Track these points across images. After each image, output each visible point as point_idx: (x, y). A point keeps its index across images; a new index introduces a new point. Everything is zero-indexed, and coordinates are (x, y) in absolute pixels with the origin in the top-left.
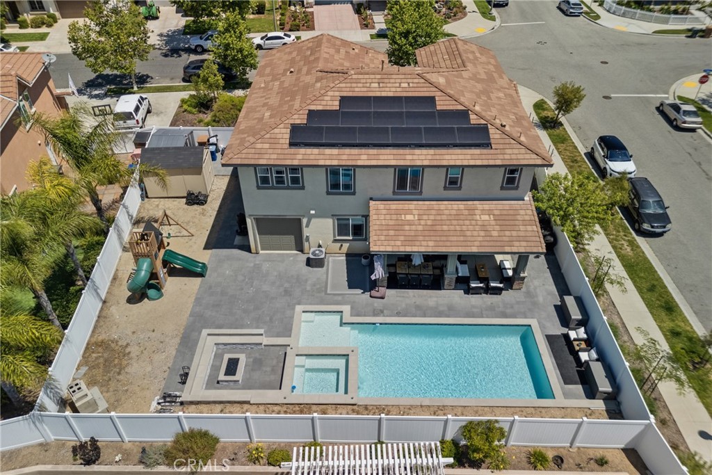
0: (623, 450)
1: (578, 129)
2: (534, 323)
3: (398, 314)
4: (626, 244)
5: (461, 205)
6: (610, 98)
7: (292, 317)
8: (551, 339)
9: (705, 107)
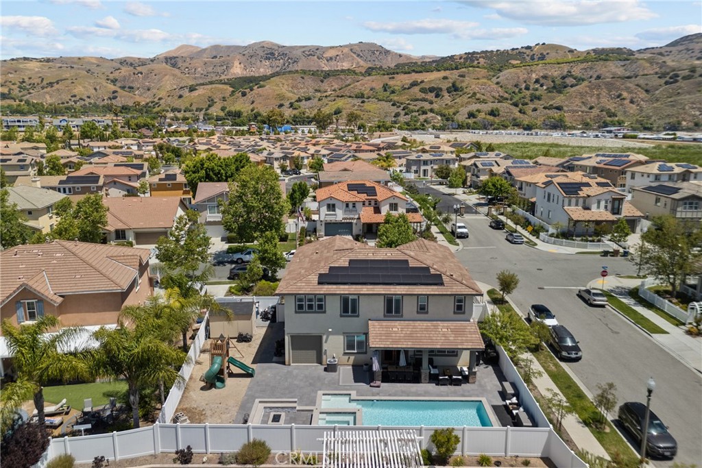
0: (541, 458)
1: (520, 305)
2: (484, 400)
3: (390, 395)
4: (551, 365)
5: (429, 324)
6: (543, 289)
7: (316, 397)
8: (495, 408)
9: (613, 294)
